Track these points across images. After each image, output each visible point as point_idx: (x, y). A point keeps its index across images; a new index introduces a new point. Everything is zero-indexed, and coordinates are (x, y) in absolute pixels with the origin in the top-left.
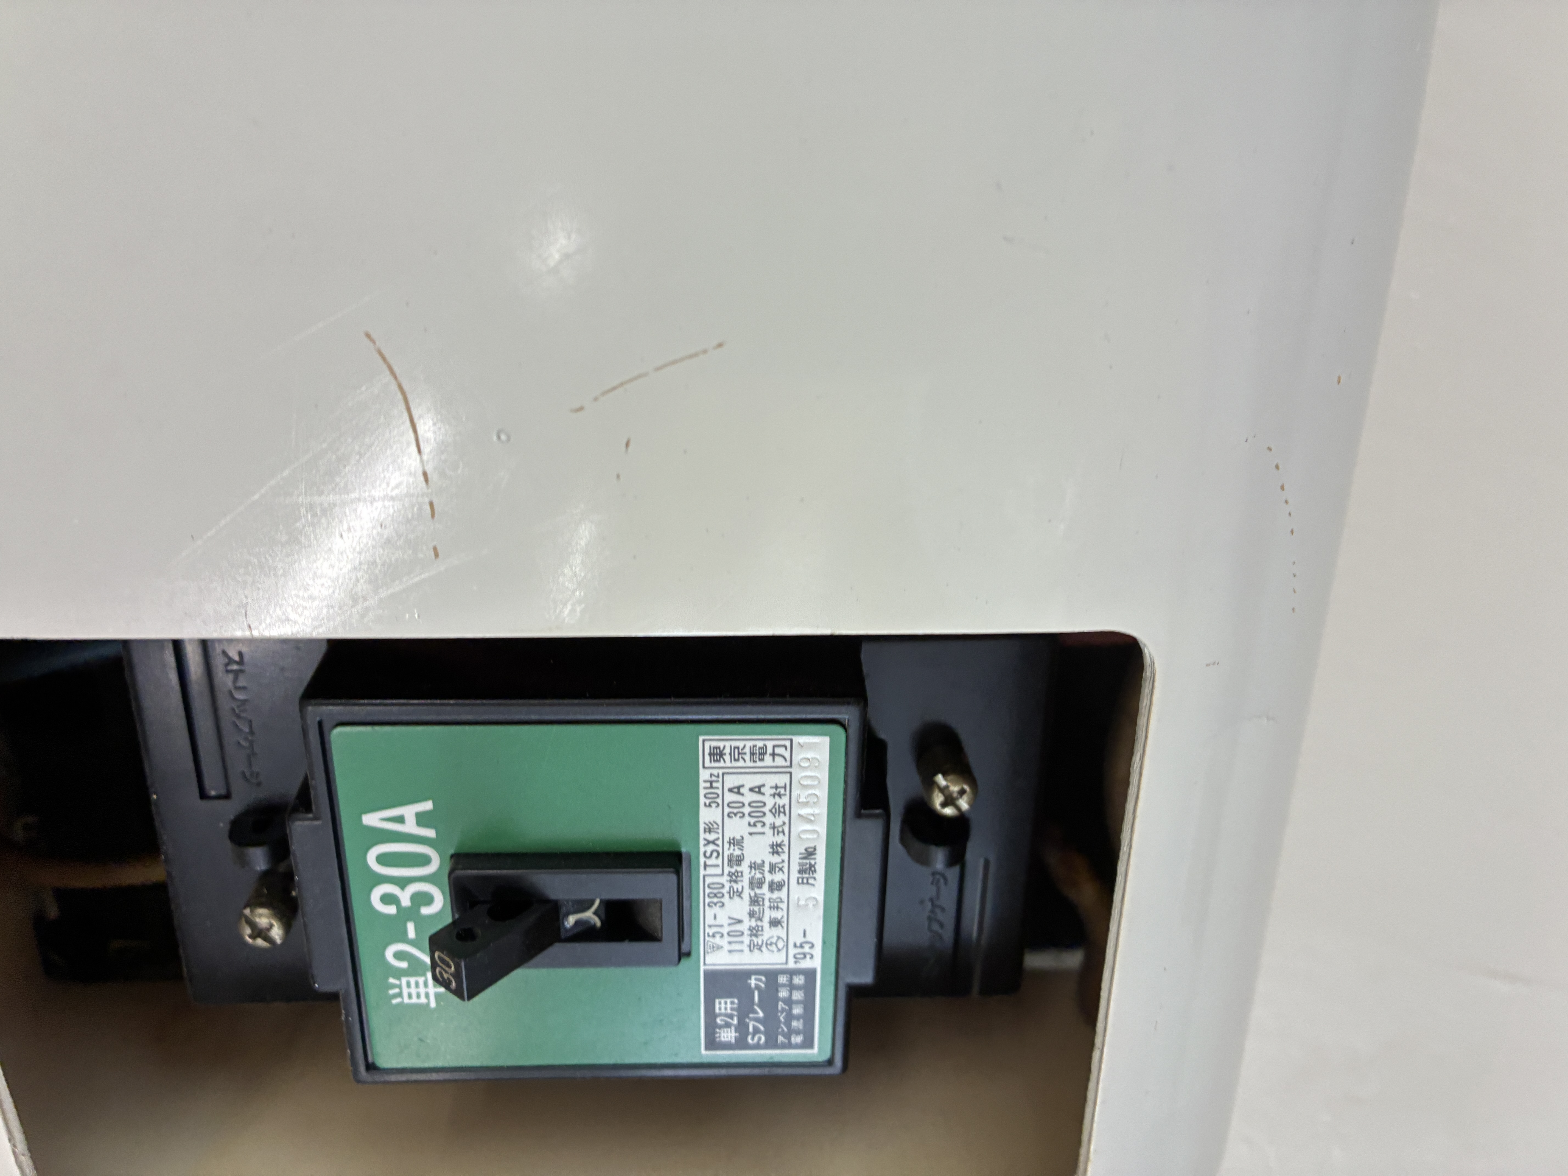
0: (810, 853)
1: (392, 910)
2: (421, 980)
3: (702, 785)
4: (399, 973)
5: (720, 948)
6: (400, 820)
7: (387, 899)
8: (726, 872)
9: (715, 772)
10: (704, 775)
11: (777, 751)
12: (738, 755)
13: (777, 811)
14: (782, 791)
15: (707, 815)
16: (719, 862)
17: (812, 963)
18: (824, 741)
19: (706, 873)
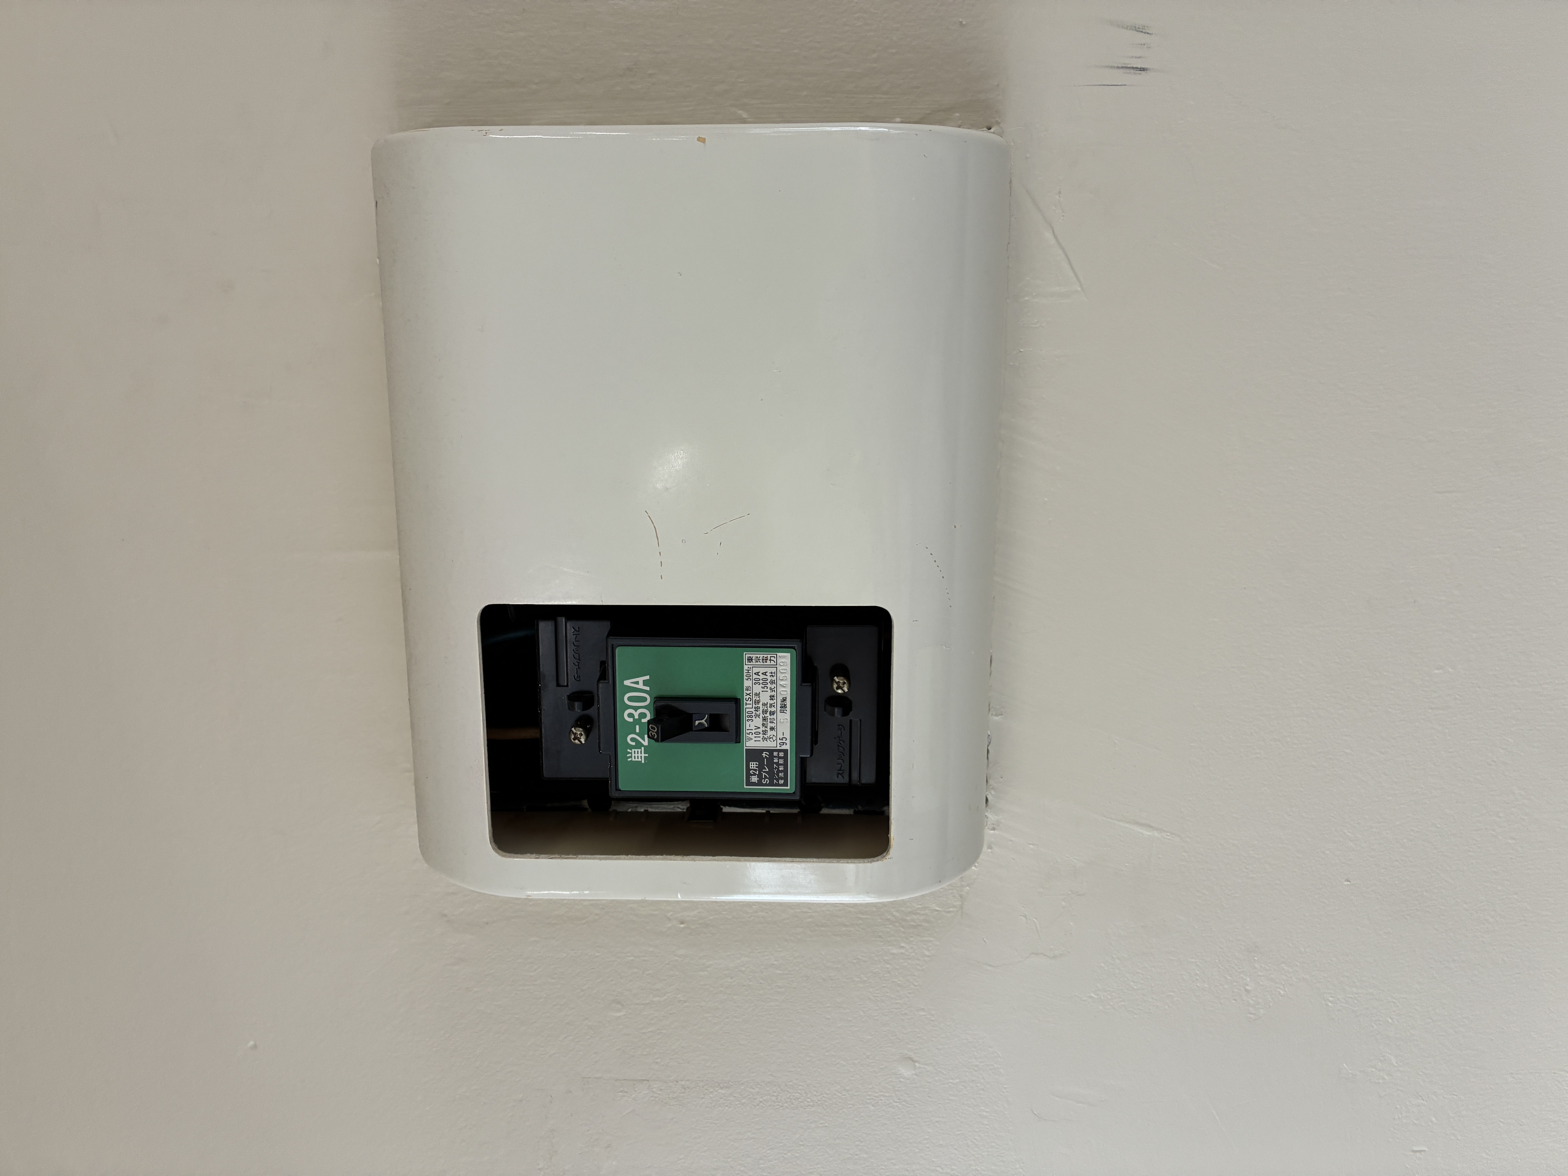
0: (784, 700)
1: (631, 720)
2: (640, 750)
3: (745, 671)
4: (632, 747)
5: (752, 739)
6: (637, 683)
7: (630, 715)
8: (754, 707)
9: (750, 666)
10: (746, 667)
11: (772, 658)
12: (758, 660)
13: (772, 682)
14: (774, 674)
15: (747, 683)
16: (751, 702)
17: (787, 747)
18: (788, 655)
19: (746, 707)
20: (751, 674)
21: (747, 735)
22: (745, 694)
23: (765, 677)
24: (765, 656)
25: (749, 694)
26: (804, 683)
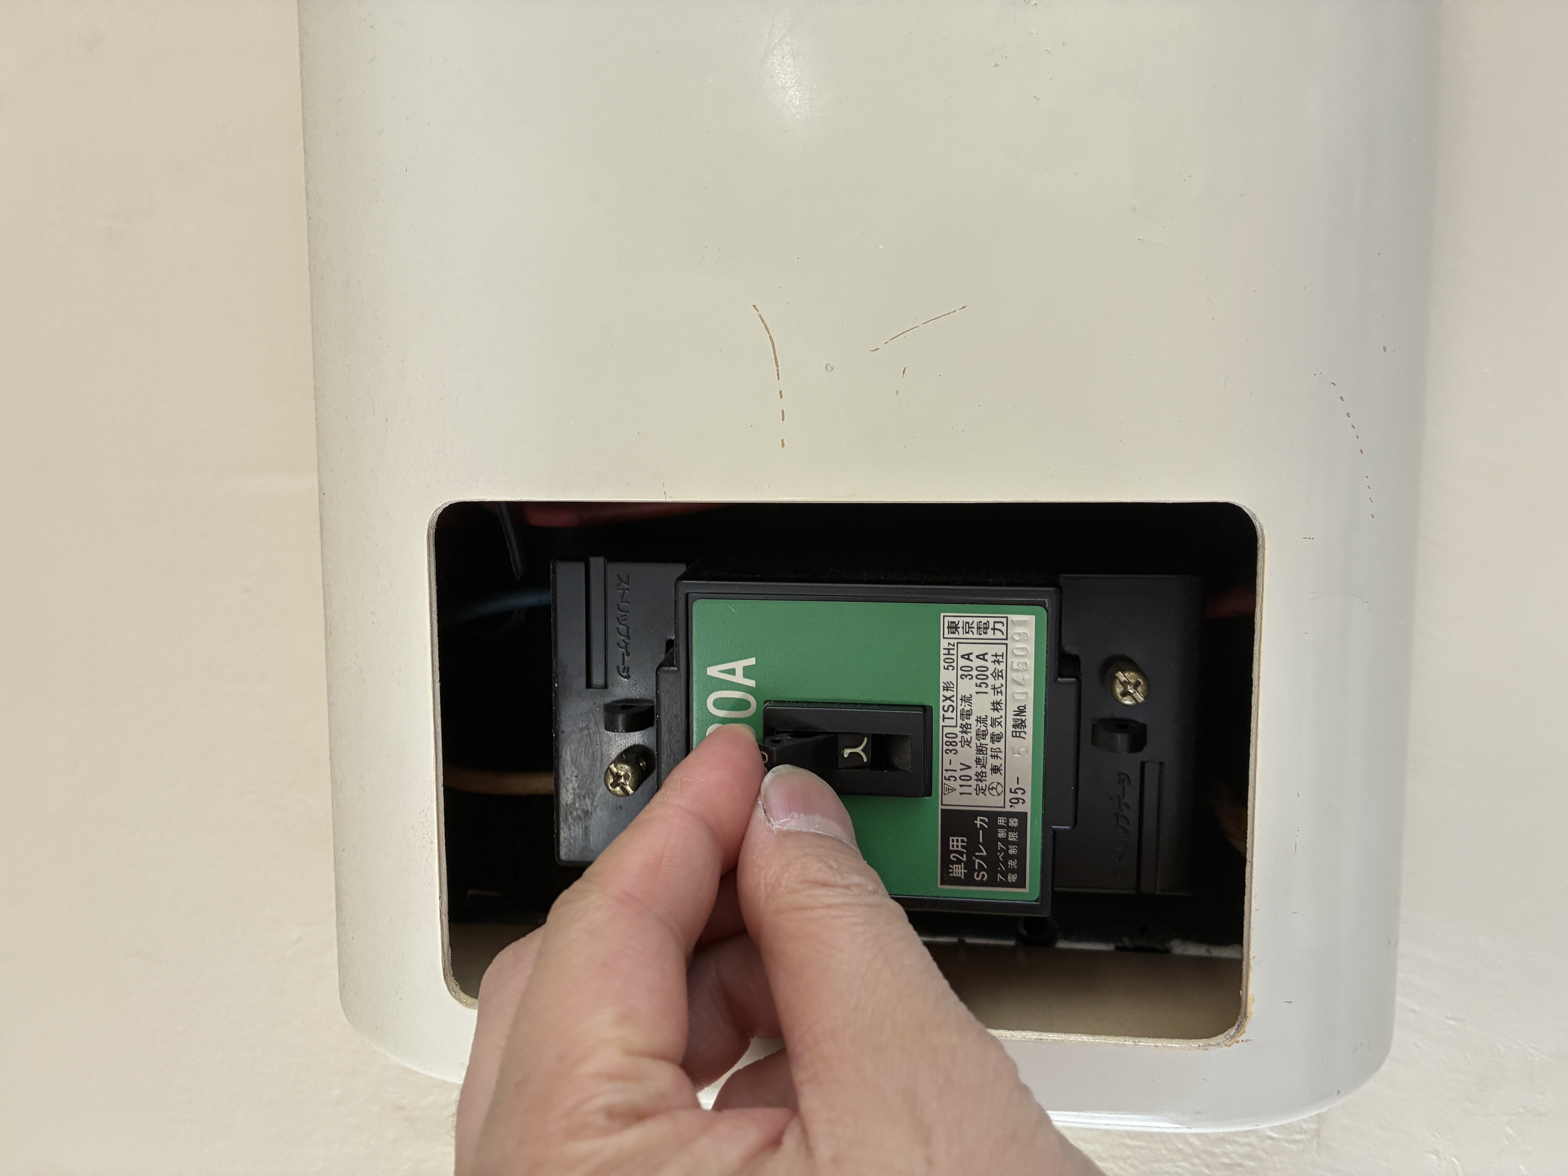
0: (1021, 711)
3: (942, 652)
5: (953, 789)
6: (732, 672)
8: (959, 725)
9: (952, 641)
10: (944, 643)
11: (998, 626)
12: (968, 627)
13: (997, 675)
14: (1000, 659)
15: (946, 676)
16: (954, 715)
17: (1024, 808)
18: (1031, 619)
19: (944, 724)
20: (955, 657)
21: (944, 781)
22: (942, 698)
23: (982, 663)
24: (984, 620)
25: (949, 699)
26: (1062, 677)
